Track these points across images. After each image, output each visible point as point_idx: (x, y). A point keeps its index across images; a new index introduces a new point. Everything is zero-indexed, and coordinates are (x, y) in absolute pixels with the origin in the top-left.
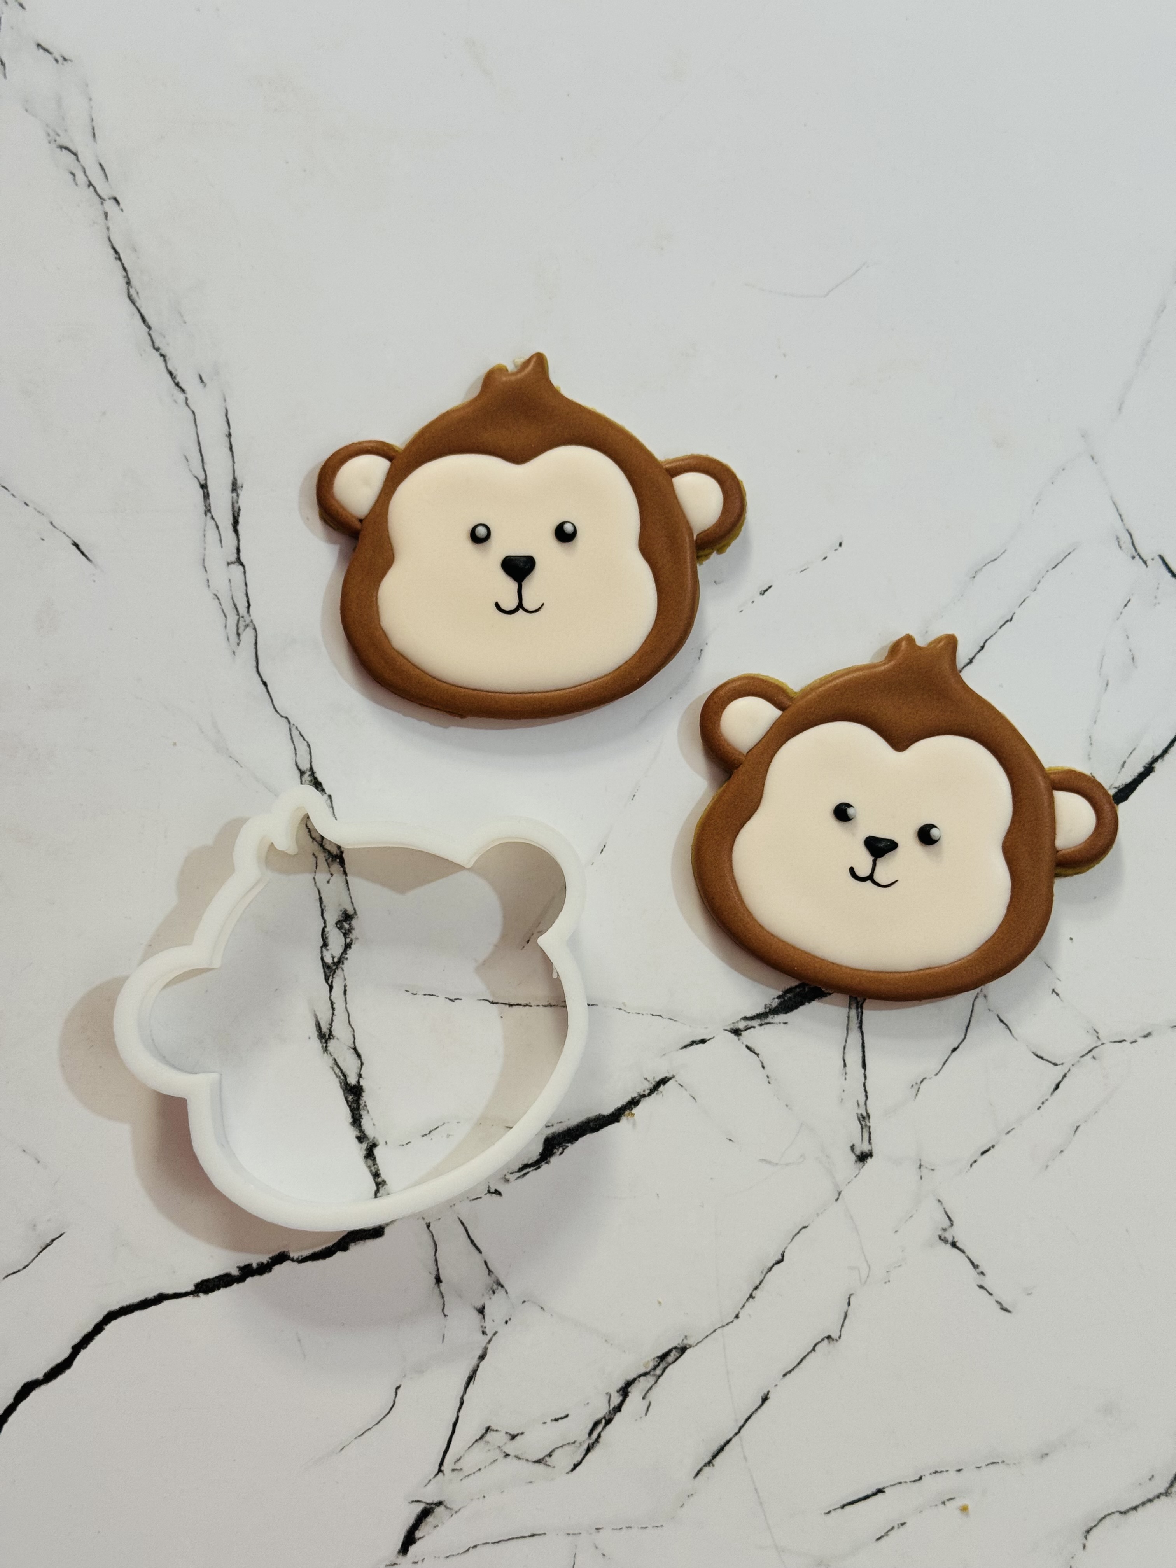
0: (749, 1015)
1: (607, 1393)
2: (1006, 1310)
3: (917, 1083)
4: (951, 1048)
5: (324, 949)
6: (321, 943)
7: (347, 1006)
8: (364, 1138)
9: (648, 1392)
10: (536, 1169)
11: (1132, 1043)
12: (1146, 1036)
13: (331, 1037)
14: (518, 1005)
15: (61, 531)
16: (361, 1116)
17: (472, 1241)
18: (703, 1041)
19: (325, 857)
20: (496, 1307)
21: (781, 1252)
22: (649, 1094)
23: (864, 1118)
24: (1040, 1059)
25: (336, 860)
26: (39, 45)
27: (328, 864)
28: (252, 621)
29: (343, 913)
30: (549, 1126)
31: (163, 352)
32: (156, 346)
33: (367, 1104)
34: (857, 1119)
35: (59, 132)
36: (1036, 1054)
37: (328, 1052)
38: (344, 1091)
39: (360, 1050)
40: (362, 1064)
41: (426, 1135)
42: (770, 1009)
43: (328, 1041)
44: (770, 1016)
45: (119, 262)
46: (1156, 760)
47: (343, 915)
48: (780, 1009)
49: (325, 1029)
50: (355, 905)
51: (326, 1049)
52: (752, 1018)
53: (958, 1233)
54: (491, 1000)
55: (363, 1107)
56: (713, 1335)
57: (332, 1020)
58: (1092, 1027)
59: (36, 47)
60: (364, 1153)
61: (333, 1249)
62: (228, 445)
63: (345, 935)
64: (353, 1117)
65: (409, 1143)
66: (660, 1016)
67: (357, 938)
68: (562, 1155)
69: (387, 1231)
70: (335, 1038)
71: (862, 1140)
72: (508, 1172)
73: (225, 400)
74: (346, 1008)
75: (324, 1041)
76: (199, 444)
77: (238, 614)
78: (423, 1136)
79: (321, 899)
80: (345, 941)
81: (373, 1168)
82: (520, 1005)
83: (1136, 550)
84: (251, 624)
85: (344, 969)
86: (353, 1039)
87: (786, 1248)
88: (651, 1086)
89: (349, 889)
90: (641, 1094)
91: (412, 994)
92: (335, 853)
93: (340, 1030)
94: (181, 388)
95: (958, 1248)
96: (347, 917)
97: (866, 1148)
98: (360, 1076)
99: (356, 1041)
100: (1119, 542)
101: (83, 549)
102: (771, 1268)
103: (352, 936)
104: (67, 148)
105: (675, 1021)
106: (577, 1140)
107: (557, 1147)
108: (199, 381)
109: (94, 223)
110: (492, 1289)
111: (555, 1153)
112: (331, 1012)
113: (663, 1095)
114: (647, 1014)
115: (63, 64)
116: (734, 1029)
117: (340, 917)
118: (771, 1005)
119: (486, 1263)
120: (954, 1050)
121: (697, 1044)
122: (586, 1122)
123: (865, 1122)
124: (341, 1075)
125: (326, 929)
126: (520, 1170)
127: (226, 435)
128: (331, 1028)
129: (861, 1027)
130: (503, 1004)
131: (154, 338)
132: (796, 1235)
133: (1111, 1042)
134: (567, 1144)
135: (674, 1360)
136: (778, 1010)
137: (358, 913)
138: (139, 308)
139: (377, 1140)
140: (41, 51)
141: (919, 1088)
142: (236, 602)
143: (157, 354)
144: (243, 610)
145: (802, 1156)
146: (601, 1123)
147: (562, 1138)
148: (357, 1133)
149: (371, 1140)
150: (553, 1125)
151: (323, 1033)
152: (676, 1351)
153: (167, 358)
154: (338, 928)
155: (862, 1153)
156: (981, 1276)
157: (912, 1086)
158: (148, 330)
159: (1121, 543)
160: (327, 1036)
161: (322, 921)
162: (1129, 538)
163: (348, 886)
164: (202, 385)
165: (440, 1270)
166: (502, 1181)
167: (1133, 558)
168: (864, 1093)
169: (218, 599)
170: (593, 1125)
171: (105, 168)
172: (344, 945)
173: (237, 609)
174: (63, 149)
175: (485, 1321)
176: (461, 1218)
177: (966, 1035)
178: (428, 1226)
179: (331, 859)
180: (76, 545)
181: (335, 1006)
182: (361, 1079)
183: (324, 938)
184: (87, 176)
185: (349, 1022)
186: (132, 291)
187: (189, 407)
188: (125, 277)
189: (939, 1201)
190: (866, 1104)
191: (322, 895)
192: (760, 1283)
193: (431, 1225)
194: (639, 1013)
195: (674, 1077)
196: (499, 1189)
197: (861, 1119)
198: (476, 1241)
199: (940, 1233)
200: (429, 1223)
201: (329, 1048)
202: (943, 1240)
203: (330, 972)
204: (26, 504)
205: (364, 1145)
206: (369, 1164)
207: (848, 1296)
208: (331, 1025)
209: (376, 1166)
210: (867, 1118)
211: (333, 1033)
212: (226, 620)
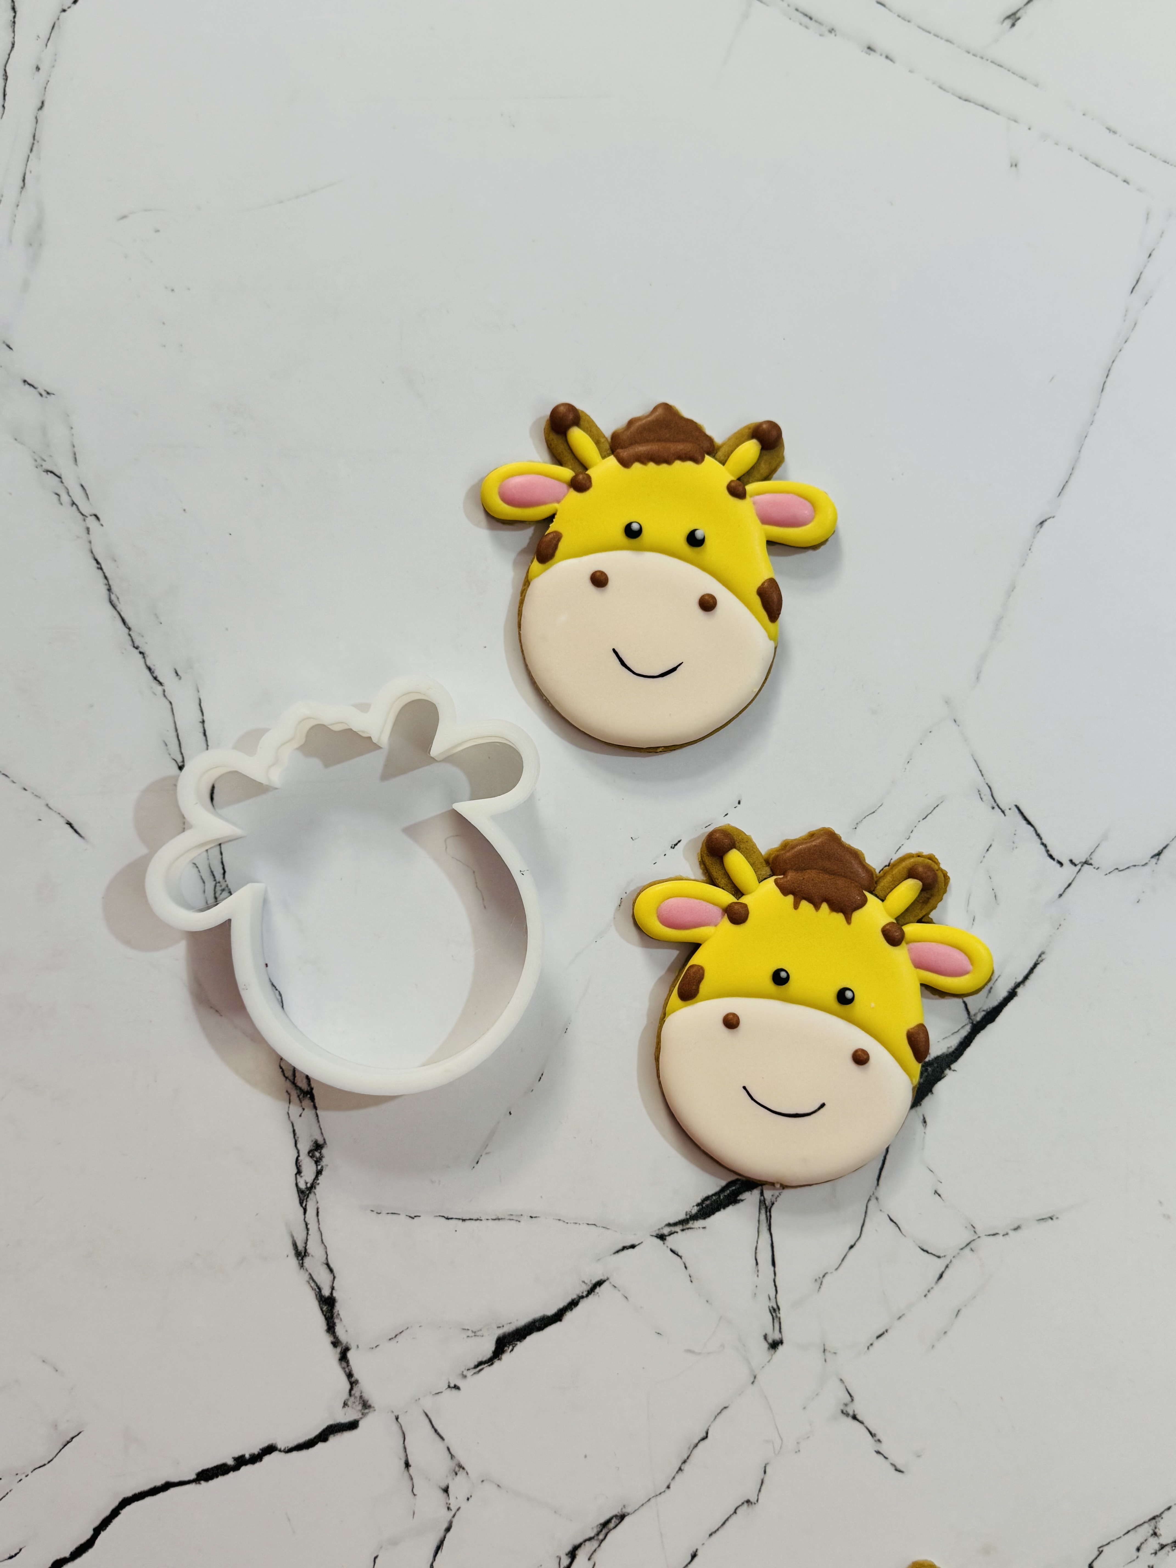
0: (672, 1221)
1: (558, 1557)
2: (900, 1471)
3: (819, 1278)
4: (849, 1246)
5: (298, 1176)
6: (295, 1171)
7: (320, 1226)
8: (338, 1343)
9: (592, 1554)
10: (489, 1366)
11: (1003, 1235)
12: (1016, 1229)
13: (307, 1254)
14: (470, 1219)
15: (56, 812)
16: (334, 1324)
17: (436, 1431)
18: (633, 1246)
19: (297, 1093)
20: (458, 1487)
21: (705, 1430)
22: (587, 1296)
23: (774, 1310)
24: (926, 1253)
25: (307, 1095)
26: (25, 381)
27: (300, 1099)
28: (227, 886)
29: (314, 1143)
30: (500, 1327)
31: (142, 650)
32: (135, 645)
33: (340, 1313)
34: (768, 1311)
35: (45, 458)
36: (922, 1248)
37: (305, 1268)
38: (319, 1302)
39: (332, 1266)
40: (334, 1278)
41: (392, 1338)
42: (690, 1216)
43: (304, 1258)
44: (691, 1222)
45: (100, 571)
46: (1018, 985)
47: (315, 1145)
48: (699, 1215)
49: (301, 1247)
50: (324, 1135)
51: (302, 1266)
52: (675, 1224)
53: (858, 1408)
54: (446, 1216)
55: (336, 1316)
56: (649, 1504)
57: (307, 1240)
58: (970, 1223)
59: (23, 383)
60: (338, 1356)
61: (315, 1440)
62: (202, 730)
63: (317, 1162)
64: (328, 1324)
65: (378, 1346)
66: (595, 1225)
67: (327, 1165)
68: (512, 1353)
69: (361, 1423)
70: (310, 1255)
71: (774, 1329)
72: (465, 1369)
73: (198, 692)
74: (319, 1228)
75: (300, 1258)
76: (176, 730)
77: (215, 880)
78: (390, 1339)
79: (294, 1131)
80: (317, 1168)
81: (347, 1370)
82: (472, 1219)
83: (995, 801)
84: (227, 888)
85: (317, 1193)
86: (326, 1255)
87: (710, 1426)
88: (588, 1288)
89: (318, 1122)
90: (580, 1295)
91: (377, 1213)
92: (306, 1090)
93: (314, 1248)
94: (158, 681)
95: (858, 1420)
96: (318, 1147)
97: (777, 1336)
98: (333, 1288)
99: (329, 1257)
100: (980, 794)
101: (76, 827)
102: (696, 1445)
103: (324, 1162)
104: (51, 472)
105: (608, 1229)
106: (525, 1338)
107: (508, 1346)
108: (175, 674)
109: (78, 537)
110: (454, 1471)
111: (506, 1350)
112: (306, 1232)
113: (599, 1296)
114: (583, 1223)
115: (46, 397)
116: (660, 1234)
117: (312, 1147)
118: (690, 1212)
119: (448, 1449)
120: (852, 1247)
121: (627, 1249)
122: (532, 1322)
123: (776, 1313)
124: (316, 1287)
125: (299, 1158)
126: (476, 1367)
127: (200, 722)
128: (306, 1246)
129: (770, 1229)
130: (457, 1219)
131: (133, 638)
132: (718, 1414)
133: (986, 1235)
134: (516, 1343)
135: (614, 1526)
136: (697, 1216)
137: (327, 1142)
138: (119, 611)
139: (350, 1344)
140: (27, 386)
141: (822, 1282)
142: (213, 870)
143: (136, 652)
144: (219, 877)
145: (723, 1346)
146: (546, 1322)
147: (512, 1337)
148: (332, 1339)
149: (344, 1345)
150: (503, 1326)
151: (299, 1251)
152: (616, 1519)
153: (145, 655)
154: (311, 1157)
155: (774, 1341)
156: (879, 1444)
157: (816, 1280)
158: (127, 630)
159: (982, 796)
160: (303, 1254)
161: (296, 1151)
162: (989, 790)
163: (318, 1119)
164: (177, 678)
165: (409, 1457)
166: (461, 1376)
167: (993, 808)
168: (774, 1288)
169: (197, 867)
170: (539, 1325)
171: (86, 488)
172: (315, 1172)
173: (213, 875)
174: (49, 473)
175: (449, 1499)
176: (426, 1411)
177: (861, 1233)
178: (397, 1418)
179: (302, 1095)
180: (70, 824)
181: (309, 1226)
182: (334, 1291)
183: (298, 1166)
184: (70, 496)
185: (322, 1240)
186: (113, 597)
187: (166, 698)
188: (106, 585)
189: (841, 1380)
190: (776, 1298)
191: (295, 1128)
192: (688, 1458)
193: (399, 1417)
194: (576, 1223)
195: (608, 1279)
196: (458, 1384)
197: (772, 1311)
198: (439, 1430)
199: (842, 1407)
200: (398, 1416)
201: (305, 1264)
202: (844, 1414)
203: (305, 1196)
204: (25, 789)
205: (339, 1350)
206: (343, 1366)
207: (764, 1465)
208: (306, 1243)
209: (349, 1367)
210: (777, 1310)
211: (309, 1251)
212: (205, 886)
